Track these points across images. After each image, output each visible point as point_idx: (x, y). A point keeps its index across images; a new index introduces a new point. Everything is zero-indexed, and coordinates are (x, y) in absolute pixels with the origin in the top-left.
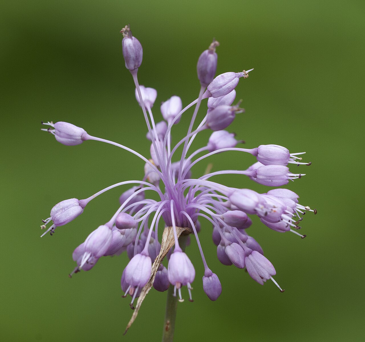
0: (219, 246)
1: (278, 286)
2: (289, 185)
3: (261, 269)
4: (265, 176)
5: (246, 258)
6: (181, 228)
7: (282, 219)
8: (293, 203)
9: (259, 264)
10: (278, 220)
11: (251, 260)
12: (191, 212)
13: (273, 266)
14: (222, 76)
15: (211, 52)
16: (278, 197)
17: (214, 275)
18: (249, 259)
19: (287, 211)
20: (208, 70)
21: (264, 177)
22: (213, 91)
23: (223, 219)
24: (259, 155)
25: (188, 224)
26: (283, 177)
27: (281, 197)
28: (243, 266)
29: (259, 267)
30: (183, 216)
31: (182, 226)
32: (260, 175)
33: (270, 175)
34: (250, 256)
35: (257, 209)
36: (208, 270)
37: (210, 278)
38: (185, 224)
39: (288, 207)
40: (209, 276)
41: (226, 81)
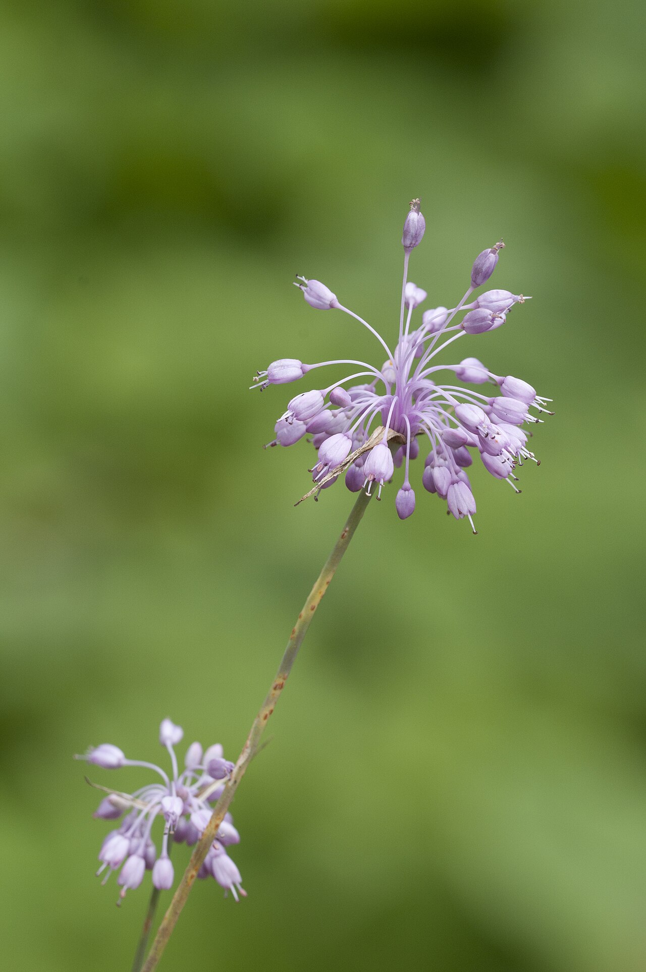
0: (429, 467)
1: (473, 526)
2: (523, 425)
3: (462, 501)
4: (502, 407)
5: (451, 485)
6: (396, 432)
7: (501, 454)
8: (520, 444)
9: (462, 496)
10: (497, 452)
11: (455, 490)
12: (414, 419)
13: (475, 503)
14: (497, 292)
15: (494, 252)
16: (506, 432)
17: (412, 491)
18: (453, 487)
19: (509, 448)
20: (484, 269)
21: (500, 408)
22: (482, 304)
23: (441, 435)
24: (503, 385)
25: (404, 432)
26: (519, 414)
27: (509, 433)
28: (444, 493)
29: (460, 498)
30: (403, 420)
31: (398, 431)
32: (498, 404)
33: (507, 408)
34: (456, 485)
35: (479, 427)
36: (407, 484)
37: (407, 492)
38: (402, 430)
39: (512, 445)
40: (406, 490)
41: (500, 298)
